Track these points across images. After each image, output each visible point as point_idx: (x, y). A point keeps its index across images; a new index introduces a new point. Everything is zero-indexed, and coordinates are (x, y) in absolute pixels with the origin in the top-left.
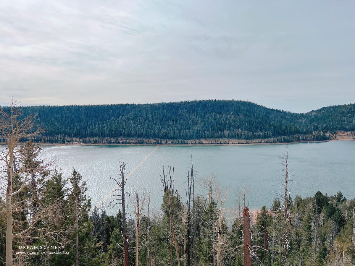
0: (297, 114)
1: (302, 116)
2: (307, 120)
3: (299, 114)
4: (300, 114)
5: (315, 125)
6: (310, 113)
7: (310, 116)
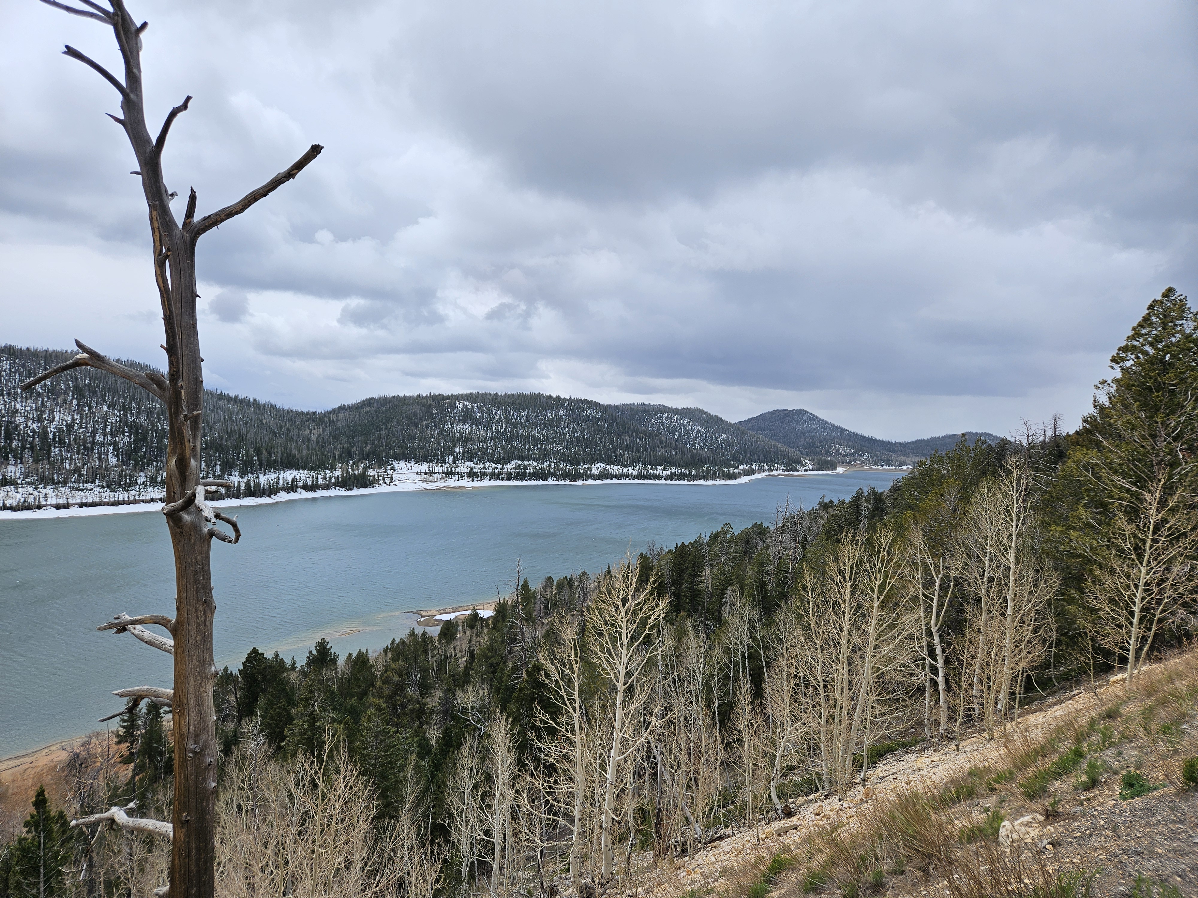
0: (297, 412)
1: (312, 418)
2: (324, 430)
3: (302, 413)
4: (308, 413)
5: (346, 445)
6: (333, 411)
7: (333, 420)
